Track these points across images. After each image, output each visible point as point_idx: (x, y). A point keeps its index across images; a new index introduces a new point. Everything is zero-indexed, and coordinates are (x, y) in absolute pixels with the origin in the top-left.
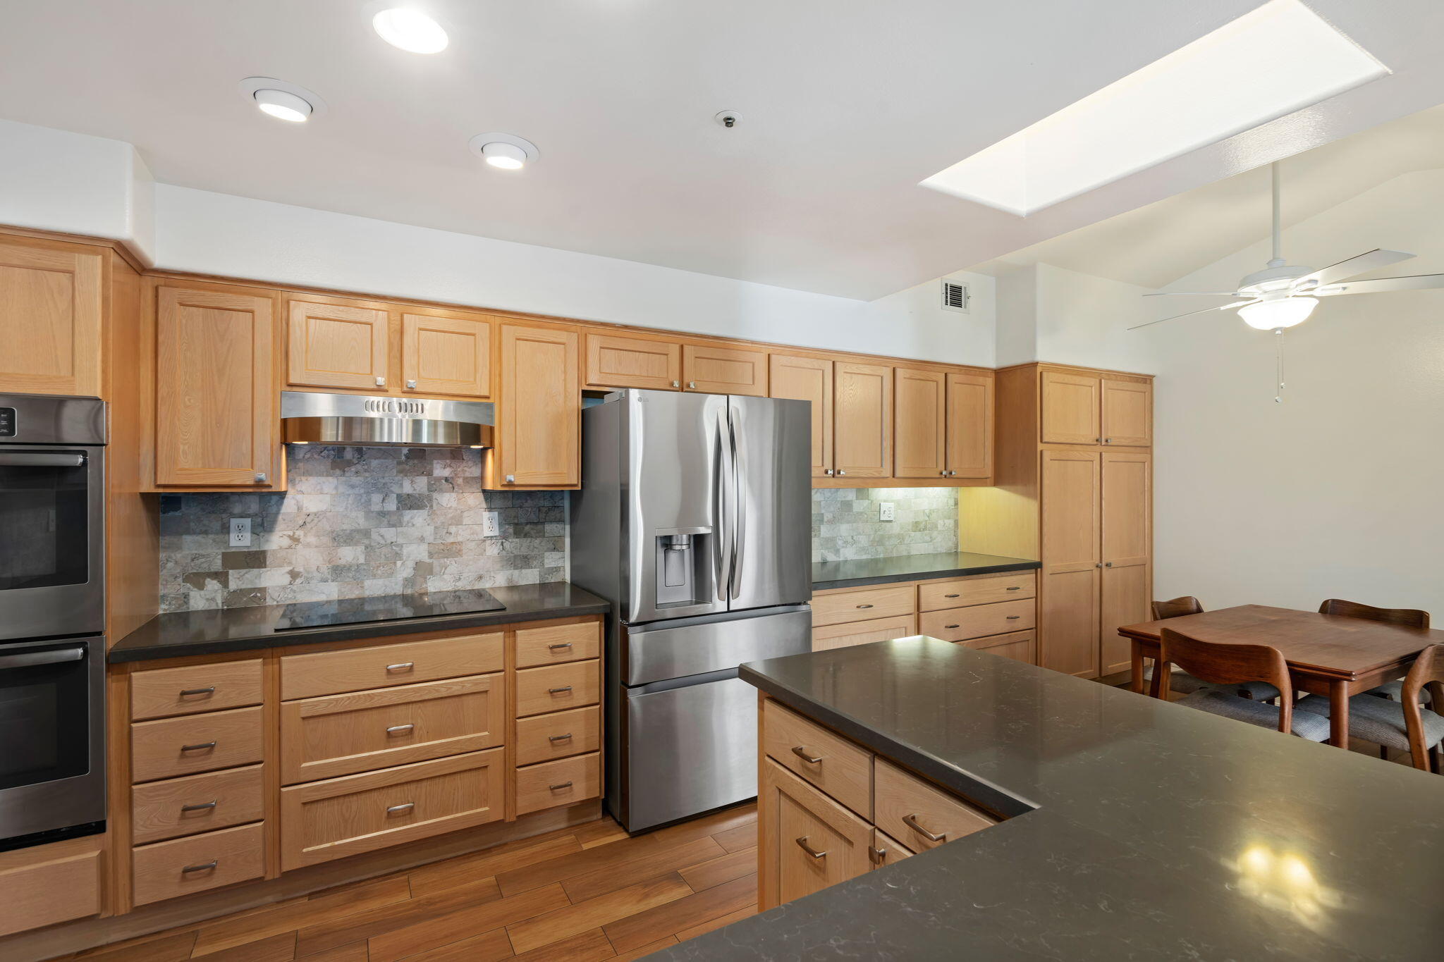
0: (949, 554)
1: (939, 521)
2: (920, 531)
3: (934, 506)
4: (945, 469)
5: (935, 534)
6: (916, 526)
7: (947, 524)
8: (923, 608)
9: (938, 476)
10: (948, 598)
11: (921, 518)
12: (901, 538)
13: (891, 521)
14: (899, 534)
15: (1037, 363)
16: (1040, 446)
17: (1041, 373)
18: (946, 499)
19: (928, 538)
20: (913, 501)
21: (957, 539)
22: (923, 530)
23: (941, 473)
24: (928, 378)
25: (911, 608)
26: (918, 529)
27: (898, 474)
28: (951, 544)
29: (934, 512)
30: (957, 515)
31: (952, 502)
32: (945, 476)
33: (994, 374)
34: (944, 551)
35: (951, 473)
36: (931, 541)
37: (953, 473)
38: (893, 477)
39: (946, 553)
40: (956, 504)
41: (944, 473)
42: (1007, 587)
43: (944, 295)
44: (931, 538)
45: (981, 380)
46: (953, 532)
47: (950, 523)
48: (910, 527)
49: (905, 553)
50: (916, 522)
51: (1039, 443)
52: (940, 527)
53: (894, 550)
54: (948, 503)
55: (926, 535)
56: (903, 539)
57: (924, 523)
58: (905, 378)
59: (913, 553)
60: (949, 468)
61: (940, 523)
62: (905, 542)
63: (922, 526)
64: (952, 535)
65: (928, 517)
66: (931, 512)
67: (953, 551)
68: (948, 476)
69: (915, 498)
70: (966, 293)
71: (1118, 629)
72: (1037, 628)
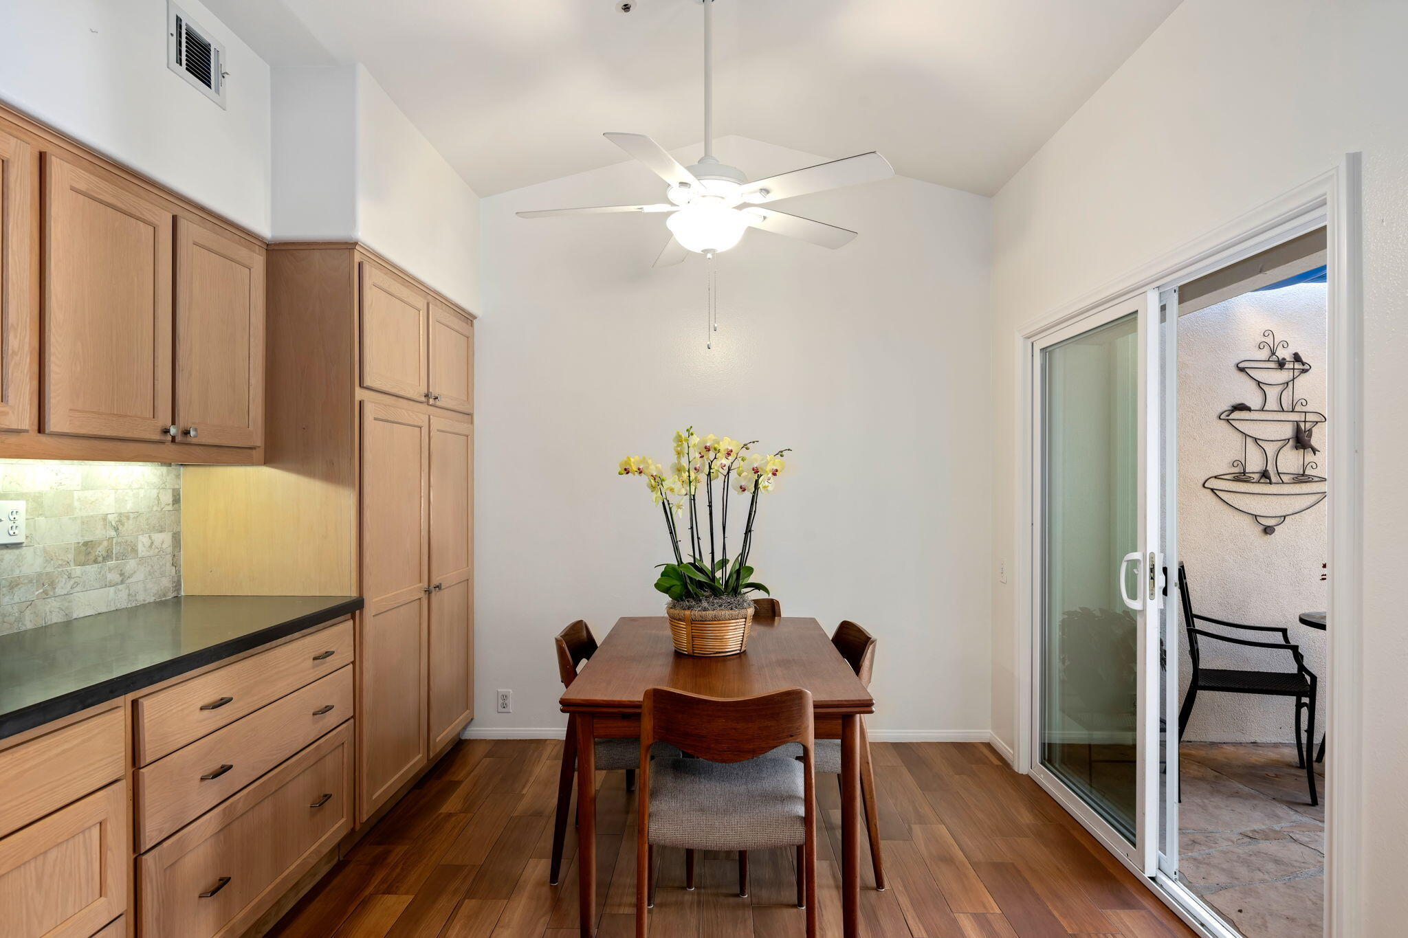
0: (161, 604)
1: (140, 537)
2: (95, 562)
3: (129, 507)
4: (173, 423)
5: (131, 564)
6: (87, 552)
7: (157, 543)
8: (149, 750)
9: (157, 436)
10: (206, 712)
11: (99, 533)
12: (46, 583)
13: (17, 546)
14: (40, 575)
15: (356, 243)
16: (359, 394)
17: (360, 265)
18: (155, 492)
19: (113, 577)
20: (76, 495)
21: (178, 572)
22: (105, 559)
23: (166, 431)
24: (134, 211)
25: (117, 763)
26: (92, 557)
27: (56, 422)
28: (166, 583)
29: (128, 518)
30: (178, 522)
31: (167, 498)
32: (173, 438)
33: (264, 252)
34: (152, 600)
35: (186, 433)
36: (122, 582)
37: (192, 433)
38: (41, 429)
39: (155, 602)
40: (176, 500)
41: (173, 431)
42: (313, 655)
43: (174, 40)
44: (121, 575)
45: (242, 253)
46: (169, 558)
47: (164, 539)
48: (71, 557)
49: (56, 618)
50: (86, 544)
51: (357, 389)
52: (142, 550)
53: (28, 612)
54: (158, 499)
55: (110, 570)
56: (52, 584)
57: (105, 543)
58: (73, 189)
59: (78, 613)
60: (182, 421)
61: (143, 541)
62: (59, 591)
63: (100, 550)
64: (169, 564)
65: (116, 529)
66: (122, 518)
67: (170, 596)
68: (178, 439)
69: (84, 488)
70: (219, 66)
71: (561, 702)
72: (356, 717)
